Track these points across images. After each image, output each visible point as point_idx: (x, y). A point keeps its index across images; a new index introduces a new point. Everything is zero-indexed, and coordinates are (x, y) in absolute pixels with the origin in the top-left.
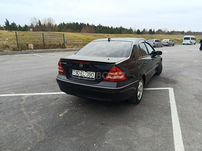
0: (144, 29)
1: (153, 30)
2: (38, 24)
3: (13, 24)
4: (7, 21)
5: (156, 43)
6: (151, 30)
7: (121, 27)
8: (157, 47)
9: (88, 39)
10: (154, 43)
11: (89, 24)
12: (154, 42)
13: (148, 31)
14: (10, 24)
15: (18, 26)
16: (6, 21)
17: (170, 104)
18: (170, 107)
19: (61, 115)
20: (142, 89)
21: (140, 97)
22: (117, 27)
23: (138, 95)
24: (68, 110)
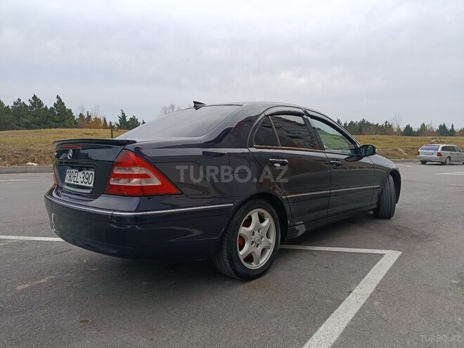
0: (424, 125)
1: (449, 128)
3: (133, 120)
4: (123, 114)
5: (447, 153)
6: (443, 128)
7: (363, 121)
8: (450, 164)
10: (439, 154)
12: (439, 151)
13: (435, 131)
14: (128, 119)
16: (121, 115)
17: (350, 292)
18: (341, 302)
19: (20, 288)
20: (272, 240)
21: (261, 263)
22: (352, 122)
23: (241, 253)
24: (54, 277)
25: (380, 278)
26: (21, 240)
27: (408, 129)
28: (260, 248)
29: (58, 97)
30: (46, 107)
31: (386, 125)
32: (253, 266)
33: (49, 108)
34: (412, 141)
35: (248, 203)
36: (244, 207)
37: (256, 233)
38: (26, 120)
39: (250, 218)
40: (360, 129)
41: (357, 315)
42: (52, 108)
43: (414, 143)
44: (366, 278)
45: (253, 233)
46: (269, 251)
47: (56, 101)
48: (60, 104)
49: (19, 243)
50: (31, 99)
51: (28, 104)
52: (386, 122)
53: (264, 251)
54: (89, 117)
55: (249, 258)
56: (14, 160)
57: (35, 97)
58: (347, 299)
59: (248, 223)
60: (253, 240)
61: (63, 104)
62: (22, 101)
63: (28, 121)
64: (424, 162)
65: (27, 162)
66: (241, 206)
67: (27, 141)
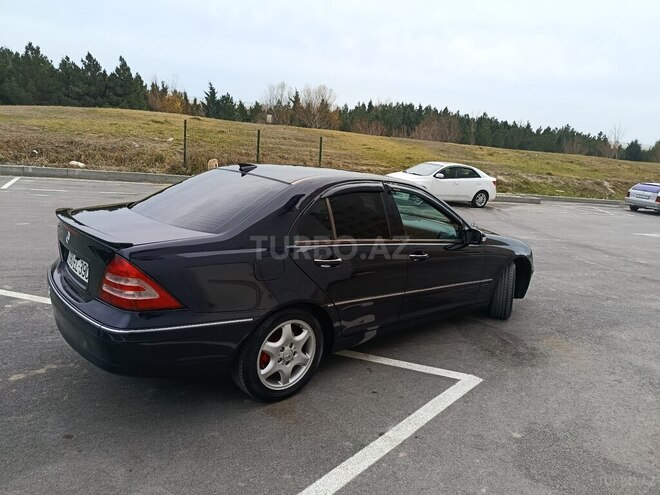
2: (292, 104)
3: (227, 99)
4: (211, 88)
7: (568, 127)
9: (409, 158)
10: (659, 199)
11: (449, 110)
14: (218, 97)
15: (238, 103)
16: (208, 90)
17: (381, 434)
18: (363, 446)
19: (14, 378)
20: (310, 356)
21: (291, 381)
22: (549, 129)
23: (263, 372)
24: (55, 367)
25: (430, 417)
26: (32, 302)
27: (634, 146)
28: (290, 366)
29: (121, 59)
30: (105, 72)
31: (599, 138)
32: (280, 386)
33: (109, 74)
34: (630, 170)
35: (276, 315)
36: (271, 320)
37: (287, 348)
38: (77, 89)
39: (280, 331)
40: (560, 141)
41: (370, 469)
42: (112, 74)
43: (632, 174)
44: (413, 415)
45: (283, 349)
46: (305, 367)
47: (118, 64)
48: (124, 68)
49: (30, 307)
50: (84, 59)
51: (80, 65)
52: (601, 134)
53: (296, 369)
54: (165, 90)
55: (275, 377)
56: (53, 155)
57: (89, 57)
58: (371, 444)
59: (275, 338)
60: (281, 356)
61: (128, 69)
62: (71, 60)
63: (80, 91)
64: (634, 208)
65: (71, 160)
66: (266, 319)
67: (73, 128)
